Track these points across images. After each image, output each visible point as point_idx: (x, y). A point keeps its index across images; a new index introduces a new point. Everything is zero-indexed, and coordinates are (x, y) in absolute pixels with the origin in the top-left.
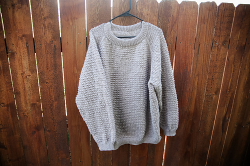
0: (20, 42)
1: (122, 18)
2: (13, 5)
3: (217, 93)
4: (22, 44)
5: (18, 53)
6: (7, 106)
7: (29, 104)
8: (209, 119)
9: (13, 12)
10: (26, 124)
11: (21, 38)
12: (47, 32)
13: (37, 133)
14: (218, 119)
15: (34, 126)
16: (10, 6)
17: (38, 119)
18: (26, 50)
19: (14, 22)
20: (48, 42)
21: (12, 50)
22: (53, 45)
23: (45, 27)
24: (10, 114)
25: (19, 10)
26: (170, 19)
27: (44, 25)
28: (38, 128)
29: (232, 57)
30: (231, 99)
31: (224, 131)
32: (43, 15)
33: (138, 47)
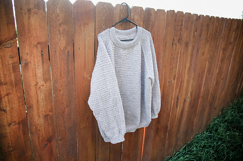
0: (35, 50)
1: (121, 23)
2: (29, 10)
3: (174, 79)
4: (37, 53)
5: (32, 62)
6: (19, 123)
7: (41, 117)
8: (170, 99)
9: (29, 18)
10: (39, 138)
11: (36, 46)
12: (62, 38)
13: (49, 145)
14: (175, 98)
15: (46, 138)
16: (26, 11)
17: (50, 130)
18: (41, 58)
19: (29, 29)
20: (62, 48)
21: (26, 60)
22: (67, 51)
23: (60, 34)
24: (21, 131)
25: (35, 15)
26: (150, 23)
27: (59, 31)
28: (49, 140)
29: (182, 50)
30: (181, 82)
31: (177, 107)
32: (58, 20)
33: (135, 48)
